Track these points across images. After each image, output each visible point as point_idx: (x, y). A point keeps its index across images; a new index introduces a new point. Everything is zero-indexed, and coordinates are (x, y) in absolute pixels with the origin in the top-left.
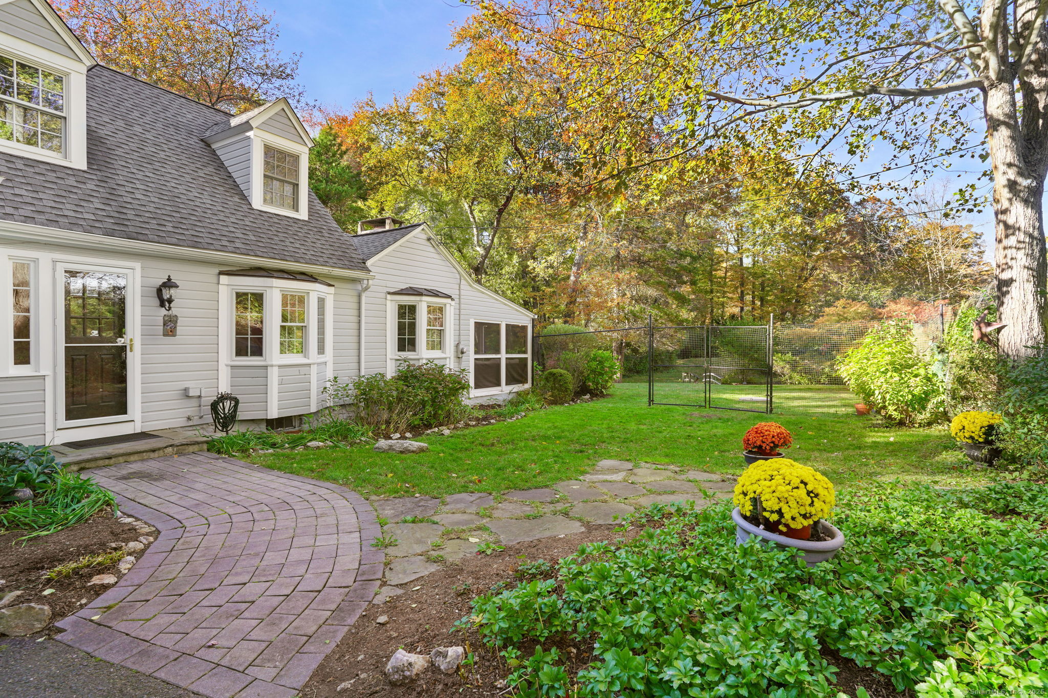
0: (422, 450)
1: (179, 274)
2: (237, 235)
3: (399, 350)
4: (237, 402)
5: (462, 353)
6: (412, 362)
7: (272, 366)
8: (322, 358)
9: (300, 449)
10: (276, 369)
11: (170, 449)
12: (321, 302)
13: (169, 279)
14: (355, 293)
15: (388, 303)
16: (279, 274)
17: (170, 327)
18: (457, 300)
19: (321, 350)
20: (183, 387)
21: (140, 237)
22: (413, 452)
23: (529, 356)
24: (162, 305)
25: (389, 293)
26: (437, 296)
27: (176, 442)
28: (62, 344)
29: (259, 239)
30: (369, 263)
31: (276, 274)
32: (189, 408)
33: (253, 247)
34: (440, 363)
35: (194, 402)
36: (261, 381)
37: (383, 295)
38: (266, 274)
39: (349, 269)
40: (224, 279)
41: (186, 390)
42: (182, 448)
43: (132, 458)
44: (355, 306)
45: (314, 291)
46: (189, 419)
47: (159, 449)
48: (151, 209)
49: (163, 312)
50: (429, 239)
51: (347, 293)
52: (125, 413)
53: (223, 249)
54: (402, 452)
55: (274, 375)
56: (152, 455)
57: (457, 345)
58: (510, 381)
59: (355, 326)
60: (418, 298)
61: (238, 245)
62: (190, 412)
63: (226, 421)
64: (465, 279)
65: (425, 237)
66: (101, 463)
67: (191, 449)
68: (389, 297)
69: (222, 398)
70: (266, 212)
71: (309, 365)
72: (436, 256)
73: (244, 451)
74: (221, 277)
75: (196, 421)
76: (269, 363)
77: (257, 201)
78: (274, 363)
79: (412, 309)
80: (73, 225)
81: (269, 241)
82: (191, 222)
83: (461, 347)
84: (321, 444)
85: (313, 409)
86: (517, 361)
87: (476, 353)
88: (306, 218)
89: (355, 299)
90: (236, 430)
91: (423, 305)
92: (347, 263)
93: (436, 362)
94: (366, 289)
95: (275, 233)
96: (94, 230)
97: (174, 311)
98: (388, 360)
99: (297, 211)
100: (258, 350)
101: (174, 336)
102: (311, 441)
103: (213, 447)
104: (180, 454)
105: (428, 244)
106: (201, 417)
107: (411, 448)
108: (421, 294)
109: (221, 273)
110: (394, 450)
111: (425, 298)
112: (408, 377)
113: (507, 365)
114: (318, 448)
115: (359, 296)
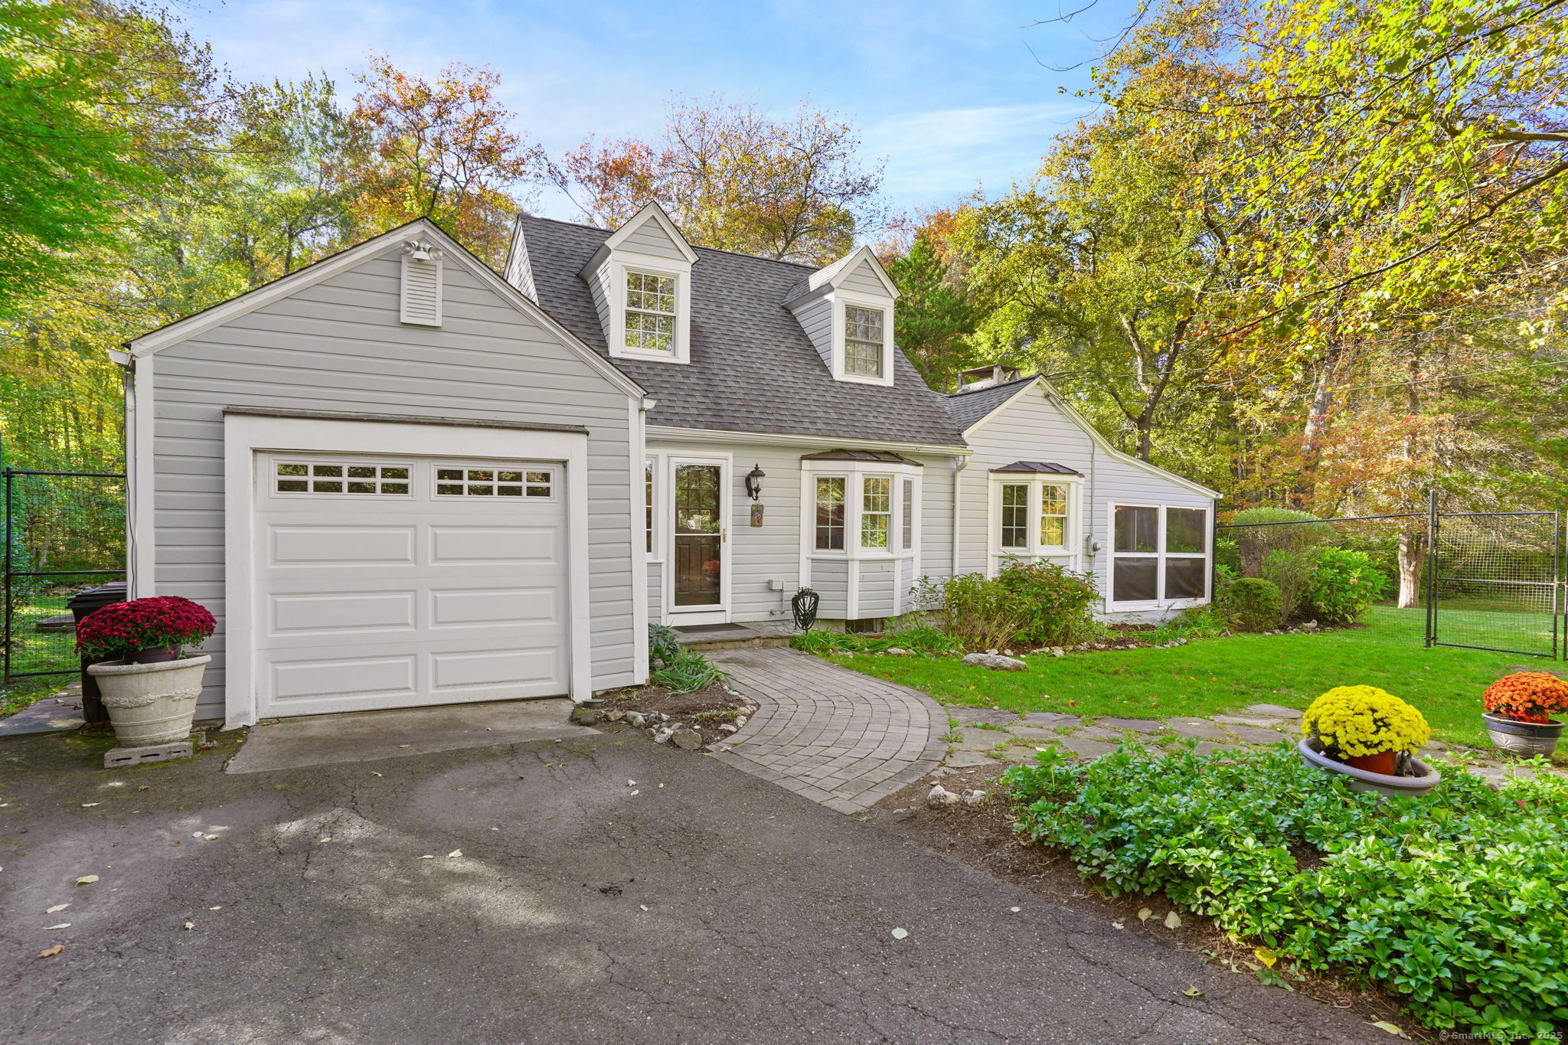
0: (1017, 668)
1: (766, 461)
2: (819, 415)
3: (1004, 545)
4: (817, 598)
5: (1095, 549)
6: (1020, 561)
7: (853, 560)
8: (907, 553)
9: (880, 654)
10: (857, 563)
11: (757, 641)
12: (908, 485)
13: (757, 468)
14: (948, 473)
15: (991, 484)
16: (862, 456)
17: (757, 517)
18: (1088, 477)
19: (907, 542)
20: (767, 580)
21: (733, 427)
22: (1007, 669)
23: (1207, 555)
24: (750, 495)
25: (992, 471)
26: (1057, 472)
27: (763, 635)
28: (673, 535)
29: (841, 416)
30: (966, 435)
31: (858, 456)
32: (770, 603)
33: (835, 427)
34: (1057, 563)
35: (776, 596)
36: (841, 576)
37: (984, 474)
38: (847, 456)
39: (940, 443)
40: (806, 464)
41: (770, 583)
42: (768, 641)
43: (728, 645)
44: (949, 488)
45: (901, 472)
46: (772, 613)
47: (749, 640)
48: (741, 396)
49: (751, 501)
50: (1047, 396)
51: (939, 473)
52: (718, 602)
53: (805, 432)
54: (993, 669)
55: (855, 570)
56: (743, 645)
57: (1088, 539)
58: (1173, 591)
59: (948, 513)
60: (1029, 476)
61: (819, 426)
62: (773, 606)
63: (806, 618)
64: (1101, 446)
65: (1041, 393)
66: (704, 646)
67: (776, 642)
68: (991, 475)
69: (803, 593)
70: (847, 383)
71: (893, 561)
72: (1059, 418)
73: (824, 650)
74: (804, 462)
75: (778, 616)
76: (850, 557)
77: (839, 372)
78: (856, 557)
79: (1023, 489)
80: (683, 423)
81: (851, 417)
82: (776, 405)
83: (1093, 541)
84: (903, 651)
85: (897, 613)
86: (1188, 564)
87: (1118, 549)
88: (892, 384)
89: (949, 481)
90: (815, 629)
91: (1036, 485)
92: (938, 436)
93: (1052, 561)
94: (962, 467)
95: (858, 407)
96: (698, 425)
97: (761, 501)
98: (990, 557)
99: (882, 377)
100: (838, 542)
101: (760, 526)
102: (891, 647)
103: (796, 644)
104: (765, 646)
105: (1046, 402)
106: (783, 613)
107: (1004, 665)
108: (1033, 471)
109: (803, 458)
110: (984, 665)
111: (1038, 476)
112: (1014, 579)
113: (1167, 569)
114: (899, 655)
115: (954, 476)
